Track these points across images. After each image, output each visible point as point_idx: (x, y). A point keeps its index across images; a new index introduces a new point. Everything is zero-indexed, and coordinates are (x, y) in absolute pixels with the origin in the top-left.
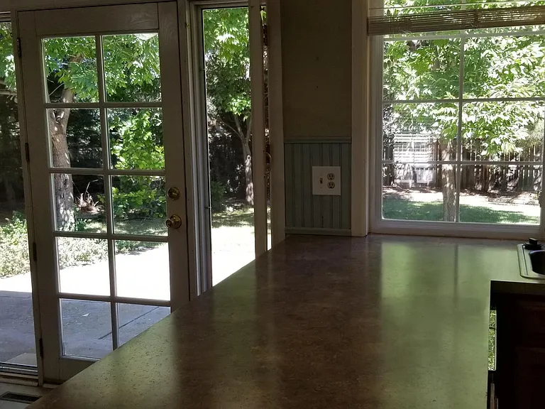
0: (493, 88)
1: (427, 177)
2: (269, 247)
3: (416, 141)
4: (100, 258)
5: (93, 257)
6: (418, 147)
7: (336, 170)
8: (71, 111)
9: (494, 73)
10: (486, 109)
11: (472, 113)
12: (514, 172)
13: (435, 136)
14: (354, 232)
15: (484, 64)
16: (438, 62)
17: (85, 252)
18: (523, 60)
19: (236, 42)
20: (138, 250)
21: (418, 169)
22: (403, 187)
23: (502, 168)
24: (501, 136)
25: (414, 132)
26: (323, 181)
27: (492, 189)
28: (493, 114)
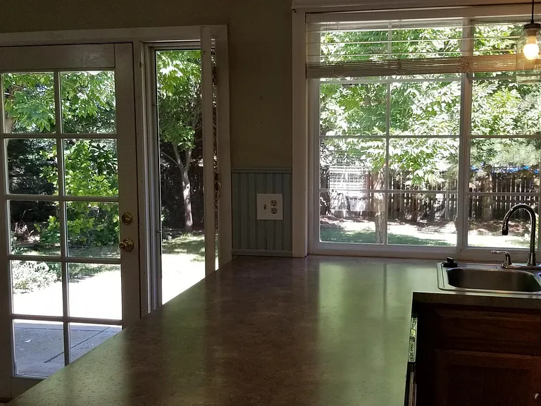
0: (417, 123)
1: (360, 207)
2: (217, 268)
3: (350, 173)
4: (39, 286)
5: (31, 285)
6: (352, 178)
7: (278, 197)
8: (9, 141)
9: (419, 109)
10: (411, 143)
11: (398, 146)
12: (441, 203)
13: (368, 168)
14: (295, 253)
15: (408, 101)
16: (369, 98)
17: (24, 280)
18: (444, 98)
19: (180, 74)
20: (77, 278)
21: (351, 199)
22: (337, 217)
23: (430, 199)
24: (424, 168)
25: (348, 164)
26: (266, 207)
27: (422, 219)
28: (417, 147)
